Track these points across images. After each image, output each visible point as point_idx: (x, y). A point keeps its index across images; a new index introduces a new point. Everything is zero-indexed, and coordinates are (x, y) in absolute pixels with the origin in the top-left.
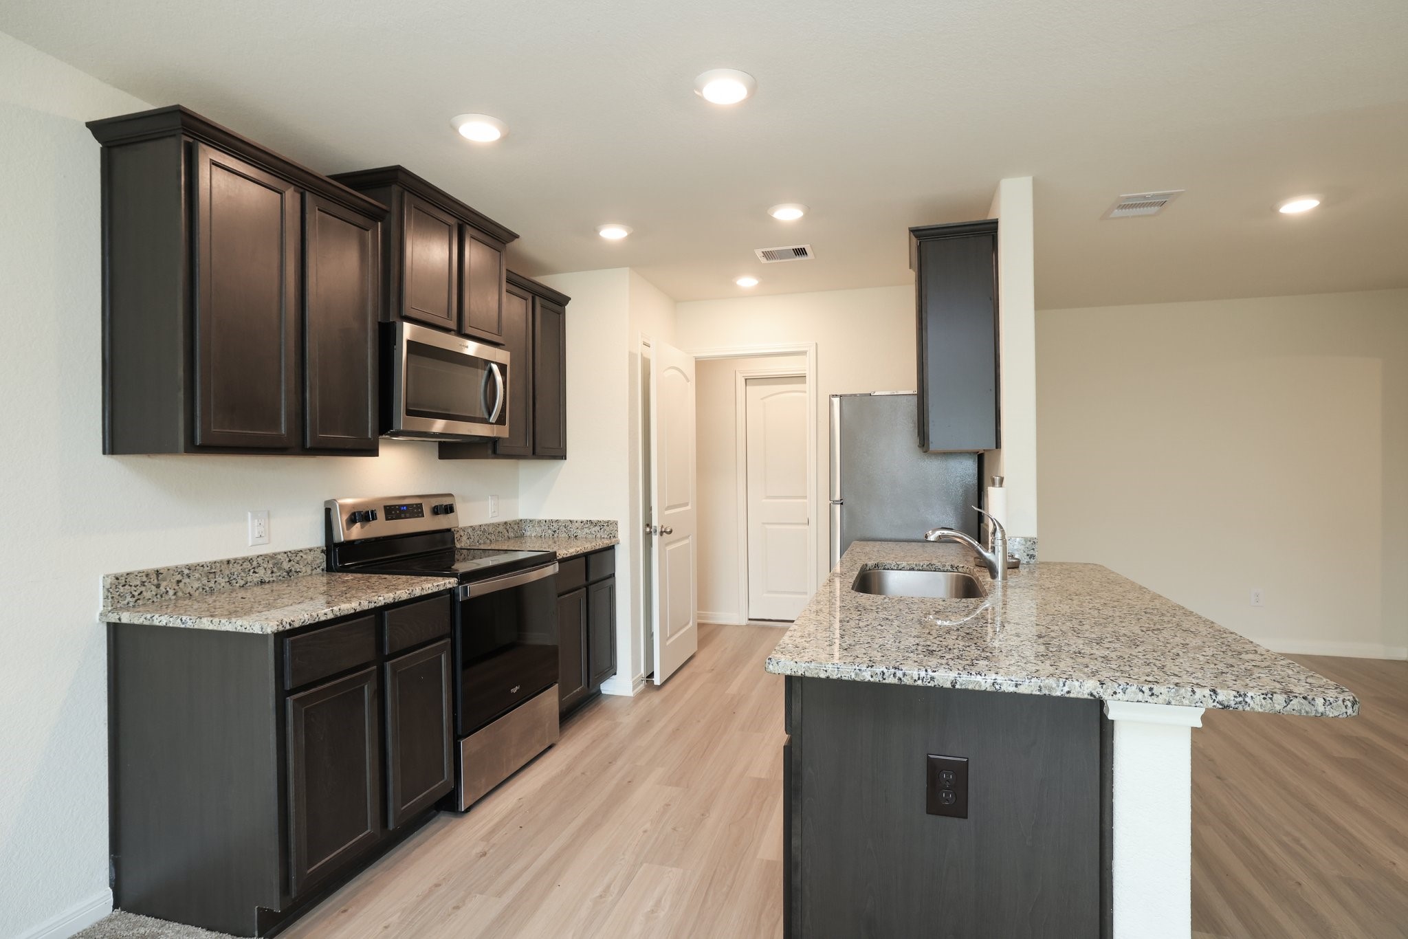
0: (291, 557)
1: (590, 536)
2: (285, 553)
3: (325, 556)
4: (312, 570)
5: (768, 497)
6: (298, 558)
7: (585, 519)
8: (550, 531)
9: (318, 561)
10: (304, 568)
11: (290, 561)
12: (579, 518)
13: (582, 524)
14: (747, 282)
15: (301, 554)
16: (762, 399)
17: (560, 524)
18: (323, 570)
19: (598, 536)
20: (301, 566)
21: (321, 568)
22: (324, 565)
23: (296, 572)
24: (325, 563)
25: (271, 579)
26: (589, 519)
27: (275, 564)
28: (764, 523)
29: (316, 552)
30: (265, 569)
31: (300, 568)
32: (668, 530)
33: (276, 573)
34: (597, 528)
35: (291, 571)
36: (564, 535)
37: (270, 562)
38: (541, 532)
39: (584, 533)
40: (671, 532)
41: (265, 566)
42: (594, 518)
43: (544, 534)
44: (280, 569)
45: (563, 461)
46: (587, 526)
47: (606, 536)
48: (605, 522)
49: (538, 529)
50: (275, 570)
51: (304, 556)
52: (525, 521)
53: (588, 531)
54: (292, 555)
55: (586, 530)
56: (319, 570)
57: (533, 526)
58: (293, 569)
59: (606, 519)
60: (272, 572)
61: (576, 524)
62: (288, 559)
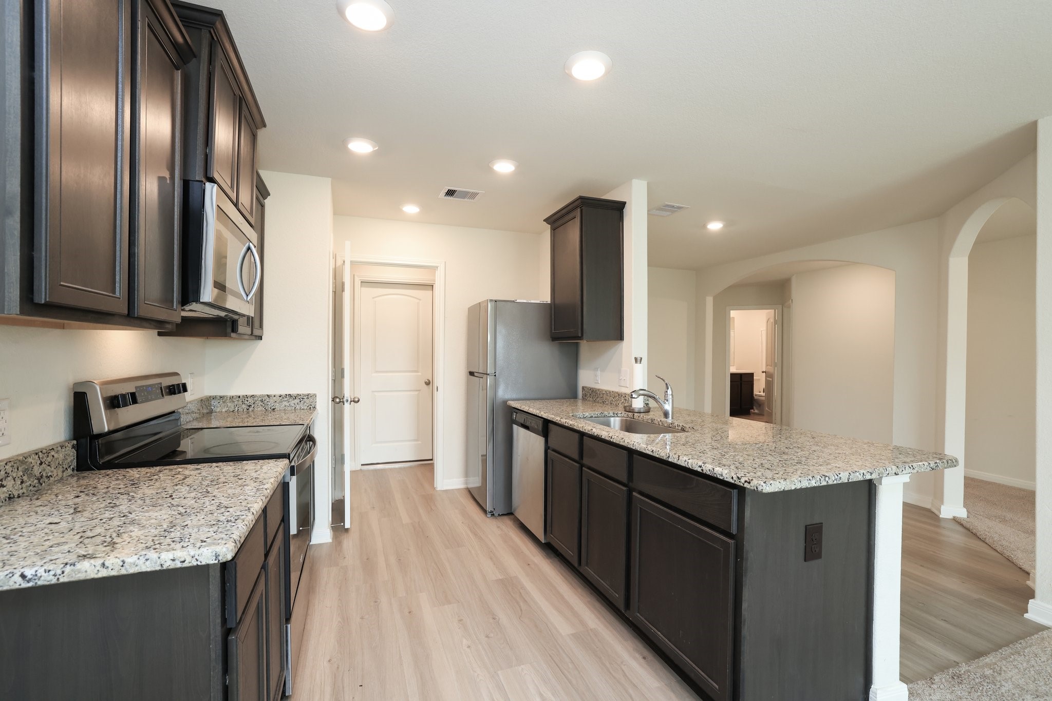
0: (43, 458)
1: (289, 408)
2: (36, 454)
3: (75, 452)
4: (63, 472)
5: (377, 372)
6: (49, 459)
7: (283, 393)
8: (244, 406)
9: (69, 460)
10: (55, 471)
11: (41, 463)
12: (278, 393)
13: (281, 398)
14: (411, 209)
15: (53, 453)
16: (373, 298)
17: (256, 399)
18: (73, 470)
19: (298, 407)
20: (53, 469)
21: (71, 467)
22: (74, 463)
23: (48, 477)
24: (75, 460)
25: (21, 492)
26: (288, 393)
27: (25, 471)
28: (373, 392)
29: (67, 448)
30: (14, 479)
31: (52, 472)
32: (356, 400)
33: (26, 482)
34: (297, 401)
35: (42, 477)
36: (261, 408)
37: (19, 468)
38: (233, 407)
39: (283, 406)
40: (358, 401)
41: (14, 475)
42: (294, 392)
43: (237, 409)
44: (30, 476)
45: (260, 341)
46: (286, 399)
47: (305, 408)
48: (305, 395)
49: (229, 404)
50: (25, 478)
51: (56, 456)
52: (214, 398)
53: (287, 404)
54: (42, 454)
55: (285, 403)
56: (70, 471)
57: (224, 402)
58: (44, 475)
59: (306, 392)
60: (22, 482)
61: (274, 398)
62: (39, 462)
